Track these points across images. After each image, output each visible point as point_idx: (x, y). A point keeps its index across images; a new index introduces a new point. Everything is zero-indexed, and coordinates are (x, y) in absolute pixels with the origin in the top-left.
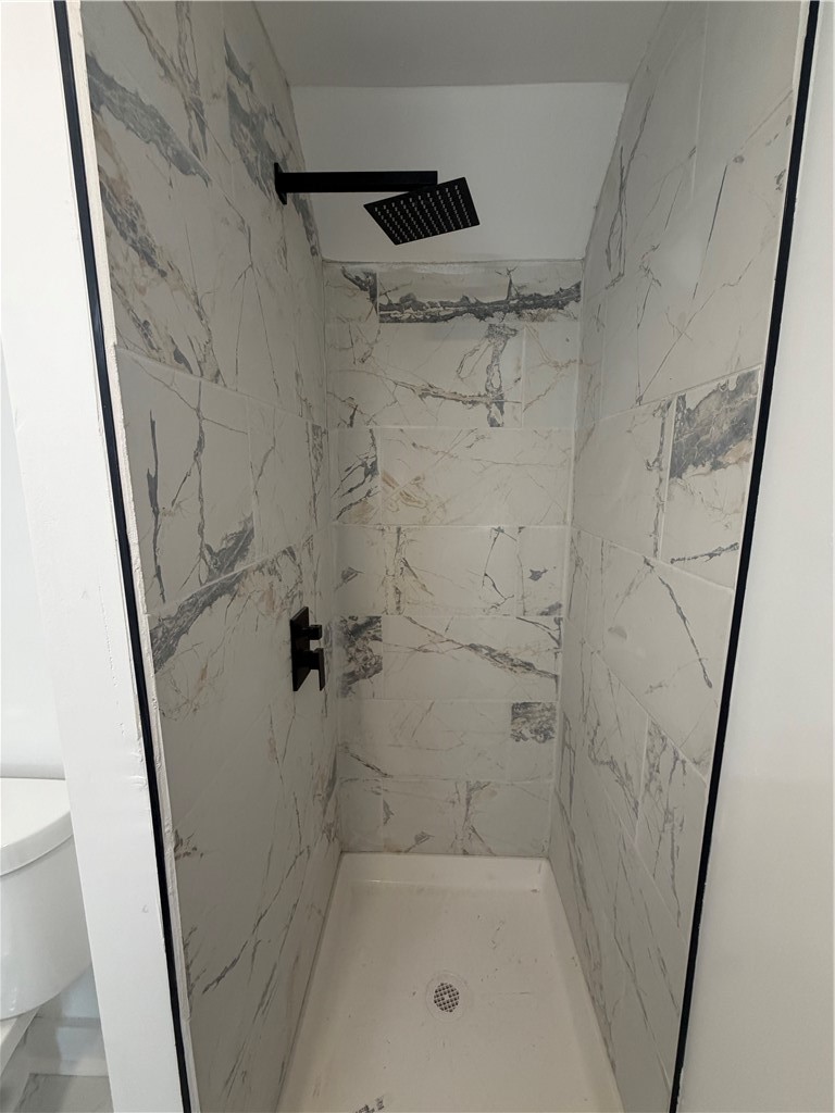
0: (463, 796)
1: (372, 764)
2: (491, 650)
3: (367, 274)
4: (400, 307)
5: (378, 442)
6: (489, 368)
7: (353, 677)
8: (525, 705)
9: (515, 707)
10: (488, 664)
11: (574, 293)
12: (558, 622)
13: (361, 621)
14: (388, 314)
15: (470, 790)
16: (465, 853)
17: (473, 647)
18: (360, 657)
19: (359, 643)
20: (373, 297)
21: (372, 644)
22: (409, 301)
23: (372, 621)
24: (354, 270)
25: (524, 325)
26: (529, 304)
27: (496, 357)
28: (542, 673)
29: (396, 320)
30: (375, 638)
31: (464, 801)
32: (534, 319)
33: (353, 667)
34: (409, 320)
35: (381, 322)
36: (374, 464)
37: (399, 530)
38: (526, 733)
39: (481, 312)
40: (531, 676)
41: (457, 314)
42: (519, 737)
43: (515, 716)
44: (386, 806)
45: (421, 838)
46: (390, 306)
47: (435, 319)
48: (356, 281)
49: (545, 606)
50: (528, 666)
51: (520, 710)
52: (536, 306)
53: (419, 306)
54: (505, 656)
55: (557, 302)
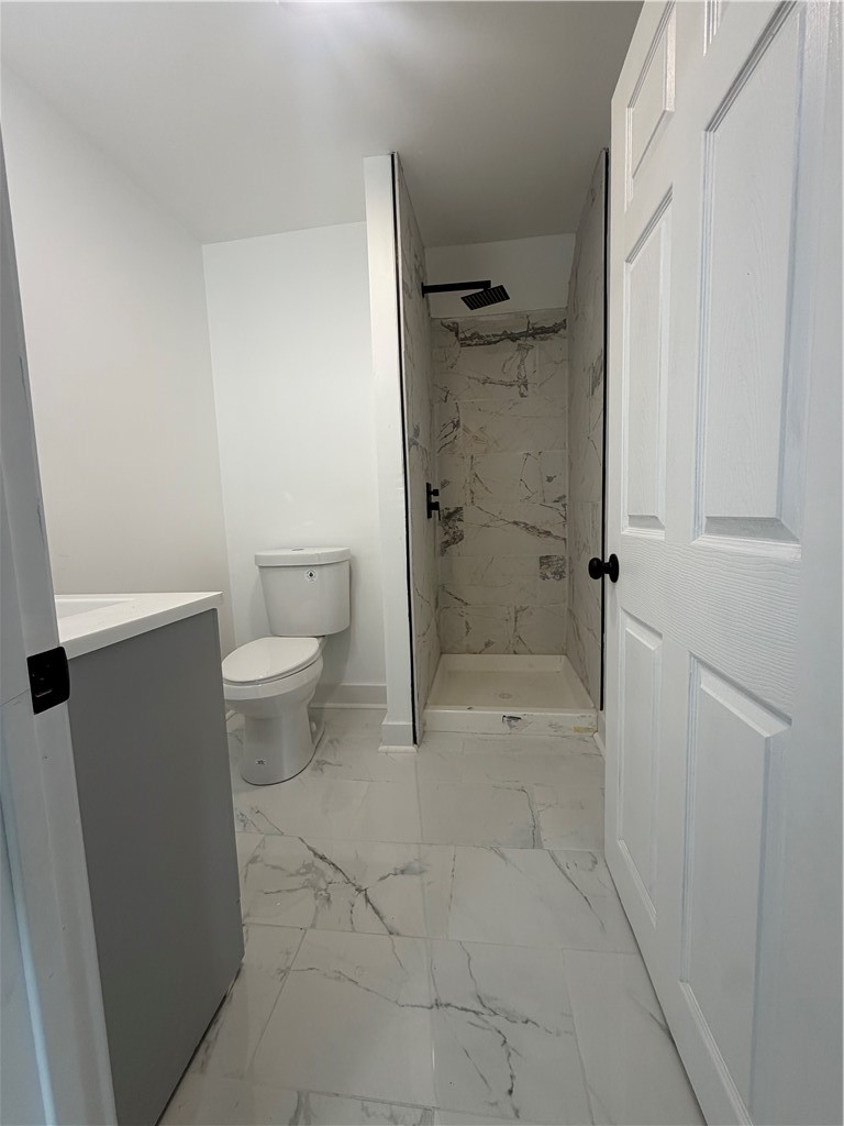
0: (513, 616)
1: (459, 597)
2: (526, 524)
3: (454, 323)
4: (471, 338)
5: (460, 410)
6: (519, 367)
7: (447, 544)
8: (547, 557)
9: (541, 558)
10: (525, 532)
11: (563, 325)
12: (564, 506)
13: (451, 511)
14: (465, 342)
15: (517, 612)
16: (515, 653)
17: (516, 523)
18: (451, 531)
19: (451, 523)
20: (457, 334)
21: (458, 523)
22: (475, 335)
23: (458, 510)
24: (446, 322)
25: (537, 343)
26: (539, 332)
27: (522, 360)
28: (556, 537)
29: (469, 345)
30: (459, 520)
31: (513, 619)
32: (542, 339)
33: (447, 537)
34: (476, 345)
35: (462, 345)
36: (458, 421)
37: (472, 457)
38: (550, 575)
39: (513, 338)
40: (550, 539)
41: (502, 340)
42: (544, 577)
43: (542, 564)
44: (467, 623)
45: (487, 644)
46: (466, 338)
47: (489, 343)
48: (448, 327)
49: (555, 497)
50: (548, 533)
51: (545, 560)
52: (542, 333)
53: (481, 337)
54: (534, 527)
55: (554, 330)
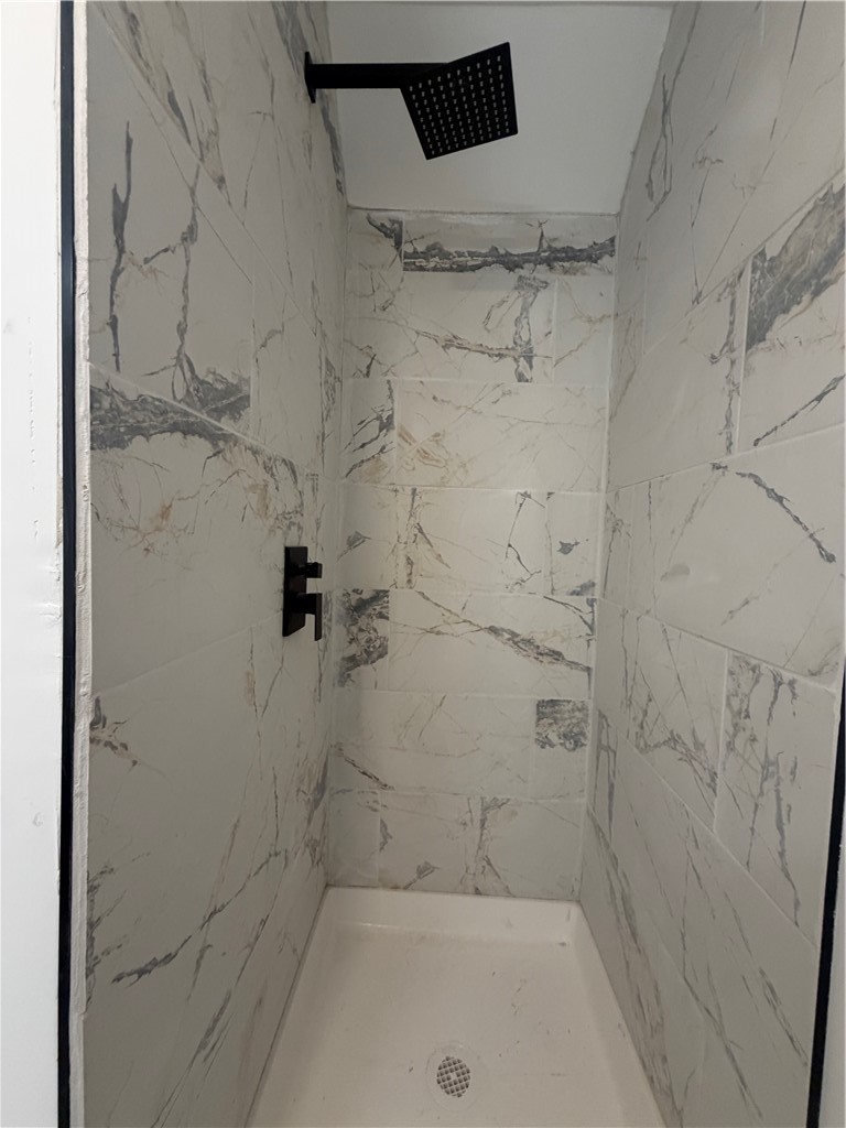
0: (477, 816)
1: (370, 771)
2: (514, 635)
3: (393, 222)
4: (426, 255)
5: (396, 395)
6: (517, 321)
7: (353, 662)
8: (553, 703)
9: (541, 704)
10: (510, 651)
11: (609, 247)
12: (591, 603)
13: (366, 596)
14: (413, 262)
15: (485, 809)
16: (477, 892)
17: (493, 630)
18: (363, 637)
19: (363, 622)
20: (398, 244)
21: (377, 623)
22: (434, 250)
23: (380, 595)
24: (380, 218)
25: (556, 279)
26: (560, 257)
27: (525, 309)
28: (573, 664)
29: (421, 269)
30: (382, 616)
31: (477, 824)
32: (566, 272)
33: (354, 649)
34: (435, 269)
35: (405, 269)
36: (390, 417)
37: (414, 491)
38: (553, 737)
39: (511, 263)
40: (561, 668)
41: (485, 264)
42: (544, 743)
43: (541, 716)
44: (384, 826)
45: (424, 871)
46: (415, 254)
47: (462, 269)
48: (381, 228)
49: (575, 584)
50: (556, 656)
51: (547, 709)
52: (569, 259)
53: (445, 256)
54: (529, 642)
55: (591, 255)
